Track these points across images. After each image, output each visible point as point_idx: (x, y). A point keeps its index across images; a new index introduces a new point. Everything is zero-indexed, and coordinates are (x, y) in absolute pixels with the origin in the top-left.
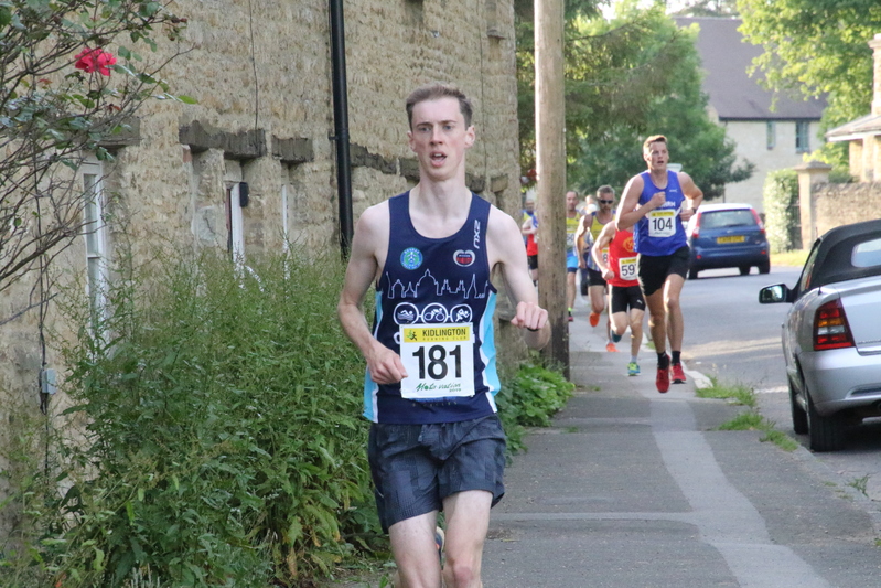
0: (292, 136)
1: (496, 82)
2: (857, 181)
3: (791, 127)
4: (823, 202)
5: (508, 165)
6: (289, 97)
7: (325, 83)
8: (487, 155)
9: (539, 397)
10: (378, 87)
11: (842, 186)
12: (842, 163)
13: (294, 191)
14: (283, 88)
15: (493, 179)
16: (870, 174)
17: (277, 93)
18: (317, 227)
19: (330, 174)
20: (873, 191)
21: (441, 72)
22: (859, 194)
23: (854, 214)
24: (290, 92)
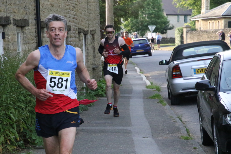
0: (21, 19)
1: (93, 5)
2: (197, 30)
3: (183, 17)
4: (189, 35)
5: (96, 27)
6: (20, 8)
7: (34, 4)
8: (89, 24)
9: (103, 89)
10: (52, 6)
11: (193, 31)
12: (194, 26)
13: (23, 34)
14: (17, 5)
15: (91, 31)
16: (200, 28)
17: (15, 6)
18: (30, 45)
19: (35, 30)
20: (201, 32)
21: (74, 2)
22: (197, 33)
23: (196, 38)
24: (20, 6)
